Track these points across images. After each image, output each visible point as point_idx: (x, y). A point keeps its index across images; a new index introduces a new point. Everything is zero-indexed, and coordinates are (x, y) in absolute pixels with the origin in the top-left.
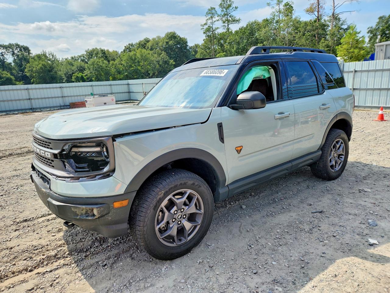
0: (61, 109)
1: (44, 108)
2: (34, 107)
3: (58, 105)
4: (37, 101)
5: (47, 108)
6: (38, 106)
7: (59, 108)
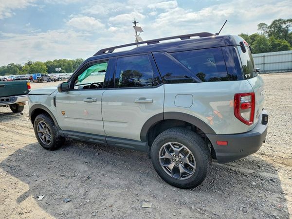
0: (288, 72)
1: (273, 71)
2: (265, 70)
3: (287, 68)
4: (269, 65)
5: (275, 70)
6: (269, 69)
7: (287, 71)
